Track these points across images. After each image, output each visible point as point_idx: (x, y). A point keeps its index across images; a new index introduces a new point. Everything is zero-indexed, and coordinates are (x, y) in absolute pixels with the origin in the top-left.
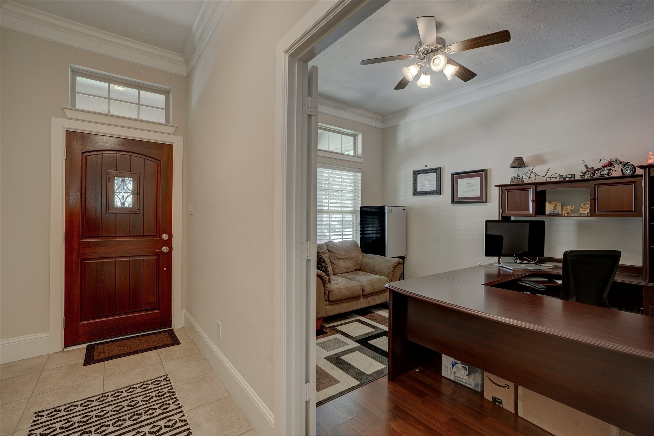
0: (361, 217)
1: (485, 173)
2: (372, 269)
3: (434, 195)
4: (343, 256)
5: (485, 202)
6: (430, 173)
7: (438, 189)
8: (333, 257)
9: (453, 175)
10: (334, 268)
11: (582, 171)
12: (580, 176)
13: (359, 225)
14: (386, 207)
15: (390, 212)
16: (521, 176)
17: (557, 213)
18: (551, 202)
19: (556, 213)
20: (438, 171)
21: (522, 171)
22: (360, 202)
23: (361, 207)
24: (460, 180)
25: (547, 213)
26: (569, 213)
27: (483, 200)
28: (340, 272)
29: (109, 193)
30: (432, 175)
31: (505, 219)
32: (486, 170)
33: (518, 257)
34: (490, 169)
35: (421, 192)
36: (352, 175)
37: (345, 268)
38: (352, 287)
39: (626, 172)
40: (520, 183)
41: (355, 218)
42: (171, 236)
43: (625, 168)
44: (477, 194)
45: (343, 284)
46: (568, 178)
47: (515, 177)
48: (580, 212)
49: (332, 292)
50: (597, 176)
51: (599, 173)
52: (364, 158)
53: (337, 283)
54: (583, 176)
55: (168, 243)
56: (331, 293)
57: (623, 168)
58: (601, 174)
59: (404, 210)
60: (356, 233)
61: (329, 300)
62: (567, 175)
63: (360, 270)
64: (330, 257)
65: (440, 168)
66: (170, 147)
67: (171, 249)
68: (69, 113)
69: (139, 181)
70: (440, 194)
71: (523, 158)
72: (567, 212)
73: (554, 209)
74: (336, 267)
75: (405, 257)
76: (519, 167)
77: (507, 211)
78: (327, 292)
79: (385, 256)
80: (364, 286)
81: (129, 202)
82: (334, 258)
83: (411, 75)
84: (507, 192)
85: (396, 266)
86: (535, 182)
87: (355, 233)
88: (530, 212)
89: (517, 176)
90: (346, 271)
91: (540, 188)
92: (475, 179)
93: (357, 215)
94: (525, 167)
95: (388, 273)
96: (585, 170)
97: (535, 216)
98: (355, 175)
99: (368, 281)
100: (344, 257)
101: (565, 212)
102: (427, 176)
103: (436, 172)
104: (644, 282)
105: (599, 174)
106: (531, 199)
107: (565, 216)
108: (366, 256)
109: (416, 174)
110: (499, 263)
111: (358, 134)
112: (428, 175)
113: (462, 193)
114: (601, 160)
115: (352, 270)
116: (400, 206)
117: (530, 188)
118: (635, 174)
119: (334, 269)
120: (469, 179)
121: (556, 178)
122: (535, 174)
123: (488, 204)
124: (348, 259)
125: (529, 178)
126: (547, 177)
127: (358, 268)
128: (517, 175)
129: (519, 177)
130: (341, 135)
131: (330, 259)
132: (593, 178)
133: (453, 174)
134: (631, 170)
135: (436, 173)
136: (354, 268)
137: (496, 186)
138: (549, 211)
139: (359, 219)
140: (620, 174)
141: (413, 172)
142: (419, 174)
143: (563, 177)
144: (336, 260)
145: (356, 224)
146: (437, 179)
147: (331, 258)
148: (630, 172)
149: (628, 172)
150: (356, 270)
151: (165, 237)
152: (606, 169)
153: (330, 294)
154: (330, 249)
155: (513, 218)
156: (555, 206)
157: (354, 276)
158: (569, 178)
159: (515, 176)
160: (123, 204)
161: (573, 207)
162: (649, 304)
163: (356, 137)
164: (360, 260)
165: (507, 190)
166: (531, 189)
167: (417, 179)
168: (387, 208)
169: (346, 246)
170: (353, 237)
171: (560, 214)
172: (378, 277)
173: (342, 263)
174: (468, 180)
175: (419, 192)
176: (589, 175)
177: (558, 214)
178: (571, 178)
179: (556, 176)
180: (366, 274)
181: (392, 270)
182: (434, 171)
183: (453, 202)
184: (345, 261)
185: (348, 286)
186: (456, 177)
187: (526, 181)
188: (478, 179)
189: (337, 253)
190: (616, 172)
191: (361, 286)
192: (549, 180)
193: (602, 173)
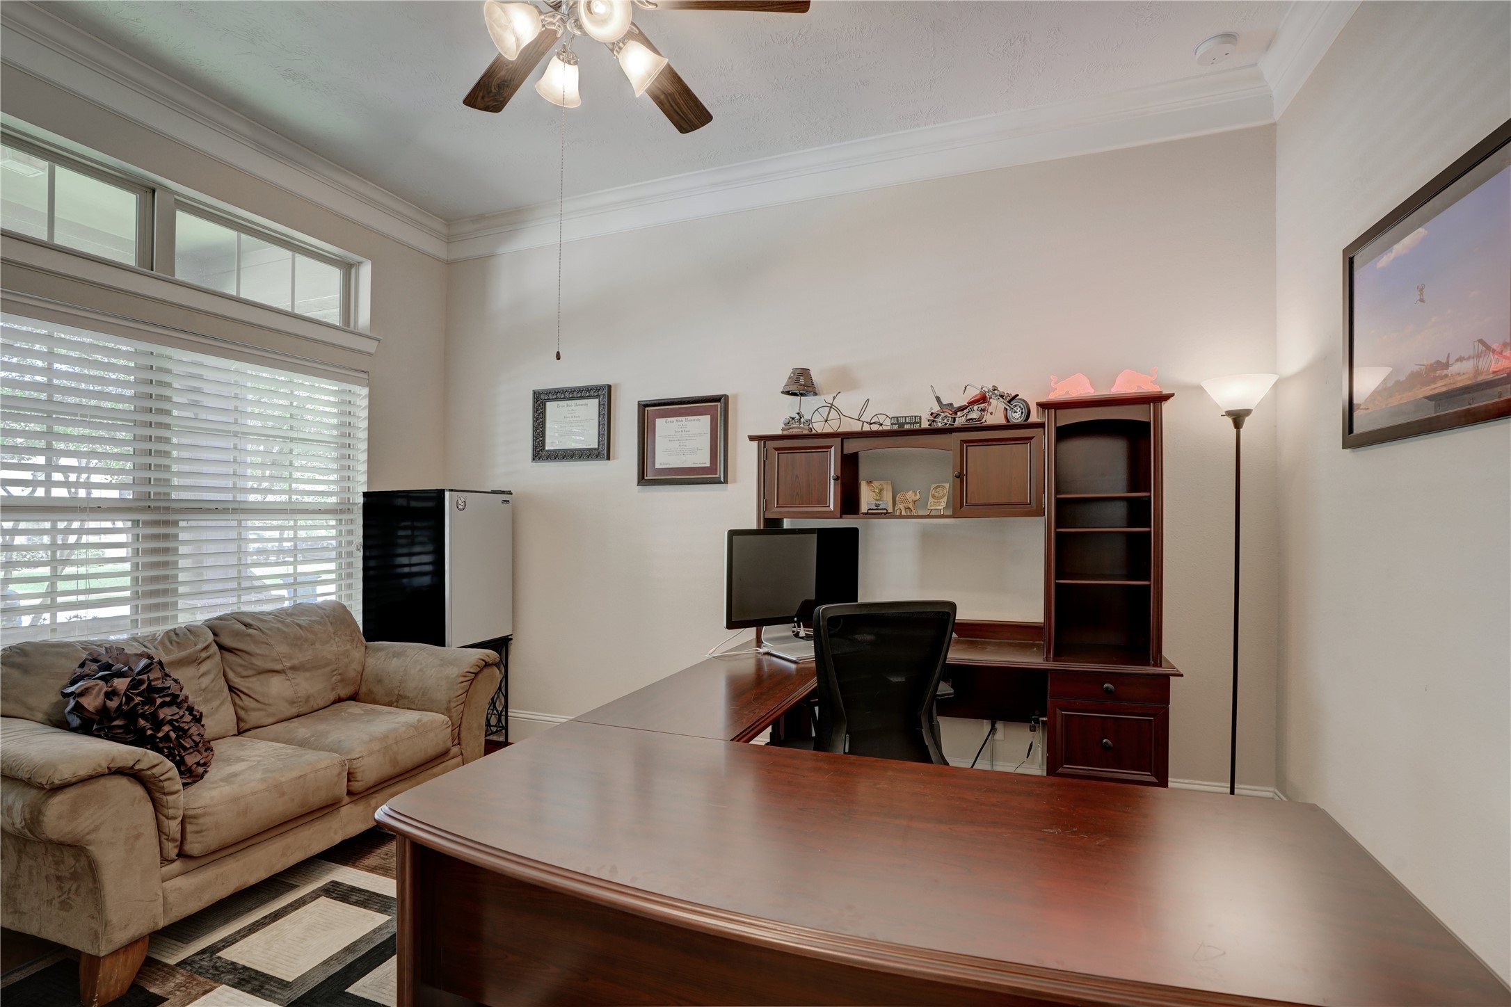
0: (365, 526)
1: (723, 404)
2: (396, 692)
3: (593, 459)
4: (283, 660)
5: (722, 480)
6: (581, 398)
7: (604, 444)
8: (239, 670)
9: (643, 406)
10: (242, 708)
11: (933, 411)
12: (928, 423)
13: (358, 549)
14: (447, 494)
15: (460, 510)
16: (807, 417)
17: (883, 509)
18: (871, 482)
19: (881, 509)
20: (604, 395)
21: (808, 405)
22: (363, 478)
23: (365, 494)
24: (660, 422)
25: (864, 508)
26: (910, 508)
27: (718, 476)
28: (271, 720)
30: (586, 405)
31: (771, 526)
32: (726, 397)
33: (801, 623)
34: (736, 396)
35: (555, 451)
36: (334, 388)
37: (292, 703)
38: (301, 776)
39: (1014, 415)
40: (806, 432)
41: (344, 528)
43: (1012, 407)
44: (704, 460)
45: (259, 776)
46: (908, 423)
47: (793, 419)
48: (929, 507)
49: (201, 821)
50: (960, 421)
51: (963, 416)
52: (379, 340)
53: (235, 775)
54: (933, 421)
56: (197, 824)
57: (1007, 407)
58: (969, 420)
59: (507, 502)
60: (350, 576)
61: (182, 855)
62: (906, 417)
63: (354, 697)
64: (228, 670)
65: (610, 387)
70: (608, 458)
71: (812, 373)
72: (906, 505)
73: (878, 498)
74: (253, 704)
75: (511, 639)
76: (802, 395)
77: (777, 504)
78: (173, 827)
79: (444, 645)
80: (355, 762)
82: (245, 673)
83: (514, 39)
84: (778, 453)
85: (476, 674)
86: (840, 430)
87: (343, 576)
88: (829, 506)
89: (798, 417)
90: (294, 711)
91: (851, 446)
92: (699, 420)
93: (352, 520)
94: (815, 394)
95: (450, 702)
96: (936, 408)
97: (841, 517)
98: (343, 391)
99: (371, 741)
100: (289, 664)
101: (901, 506)
102: (573, 408)
103: (598, 396)
104: (1047, 661)
105: (964, 419)
106: (832, 474)
107: (901, 517)
108: (378, 650)
109: (540, 400)
110: (759, 642)
111: (360, 263)
112: (576, 405)
113: (665, 457)
114: (966, 388)
115: (322, 704)
116: (493, 492)
117: (830, 447)
118: (1029, 421)
119: (242, 713)
120: (683, 418)
121: (881, 425)
122: (838, 410)
123: (729, 485)
124: (307, 670)
125: (826, 421)
126: (863, 422)
127: (344, 692)
128: (798, 414)
129: (802, 420)
130: (291, 253)
131: (225, 675)
132: (952, 427)
133: (643, 403)
134: (1022, 413)
135: (597, 400)
136: (332, 697)
137: (752, 438)
138: (868, 504)
139: (359, 532)
140: (1001, 420)
141: (535, 393)
142: (549, 400)
143: (898, 421)
144: (254, 679)
145: (350, 549)
146: (599, 416)
147: (231, 675)
148: (1020, 417)
149: (1017, 417)
150: (339, 700)
152: (976, 407)
153: (189, 828)
154: (228, 641)
155: (787, 524)
156: (881, 490)
157: (322, 727)
158: (910, 423)
159: (793, 416)
161: (918, 494)
162: (1057, 709)
163: (353, 271)
164: (356, 666)
165: (776, 449)
166: (833, 449)
167: (544, 413)
168: (451, 497)
169: (300, 626)
170: (340, 588)
171: (890, 510)
172: (412, 716)
173: (277, 688)
174: (681, 423)
175: (550, 451)
176: (945, 421)
177: (885, 511)
178: (913, 424)
179: (881, 419)
180: (373, 710)
181: (463, 688)
182: (592, 393)
183: (642, 480)
184: (290, 675)
185: (283, 779)
186: (649, 411)
187: (819, 427)
188: (705, 421)
189: (258, 651)
190: (995, 414)
191: (342, 764)
192: (867, 428)
193: (968, 417)
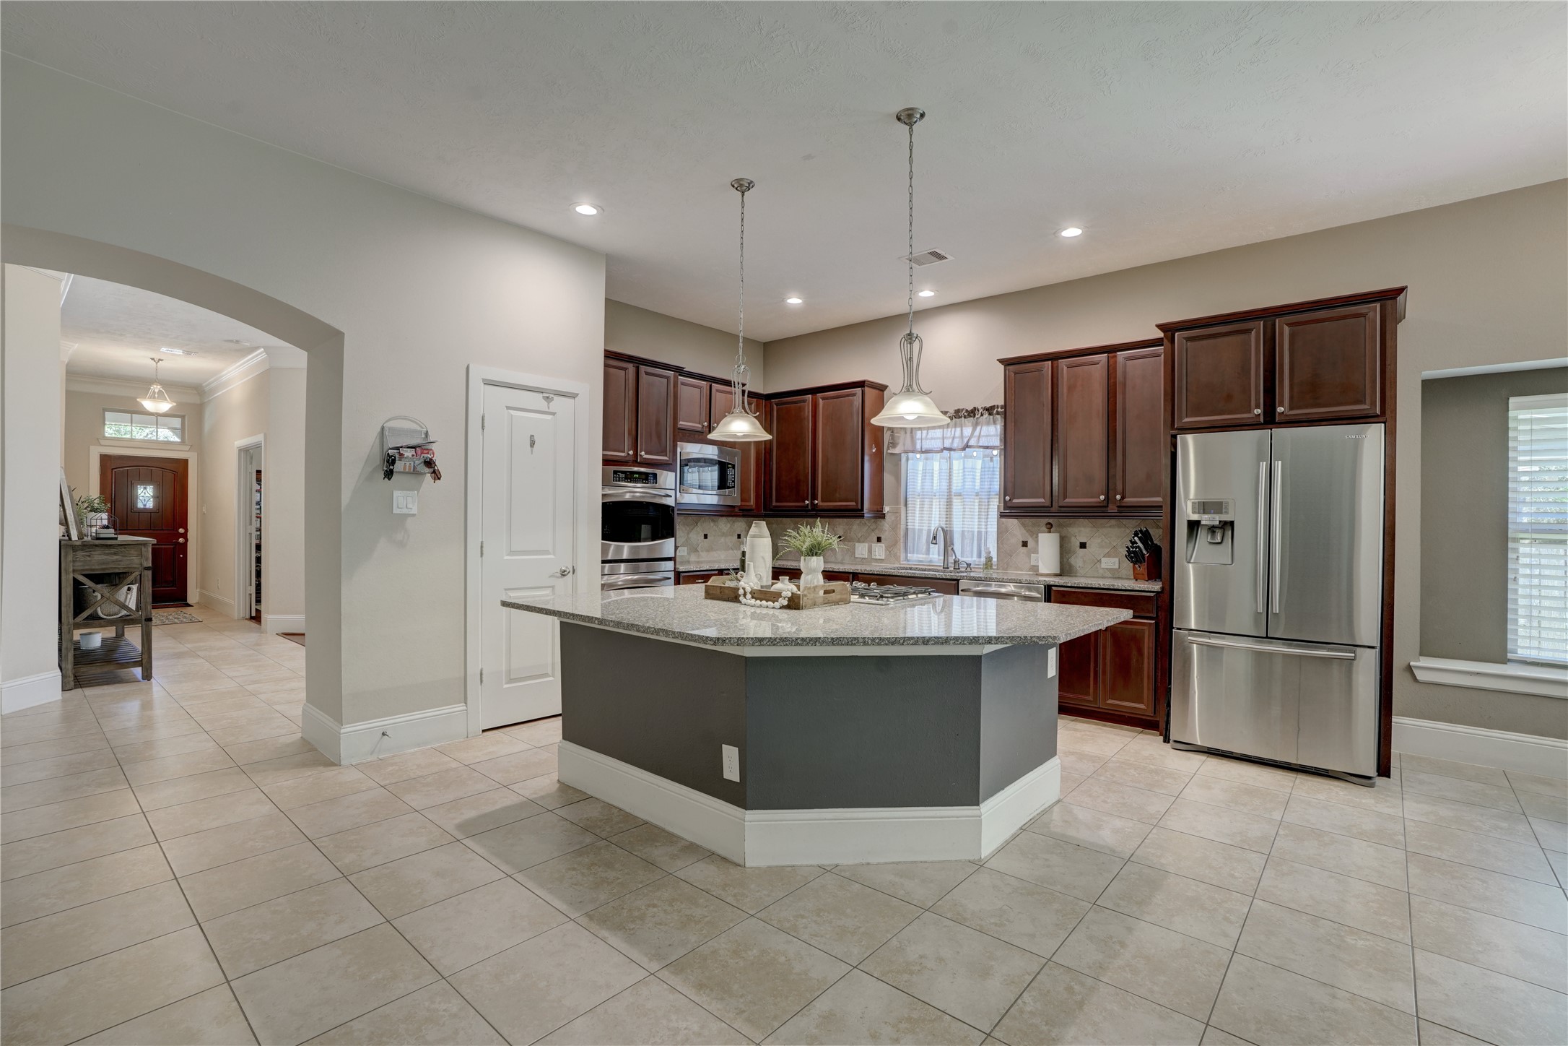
29: (132, 499)
42: (186, 530)
55: (185, 536)
66: (186, 461)
67: (187, 540)
68: (102, 442)
69: (160, 488)
81: (150, 505)
151: (181, 530)
160: (145, 505)
